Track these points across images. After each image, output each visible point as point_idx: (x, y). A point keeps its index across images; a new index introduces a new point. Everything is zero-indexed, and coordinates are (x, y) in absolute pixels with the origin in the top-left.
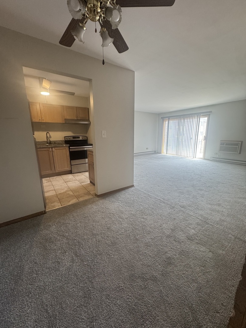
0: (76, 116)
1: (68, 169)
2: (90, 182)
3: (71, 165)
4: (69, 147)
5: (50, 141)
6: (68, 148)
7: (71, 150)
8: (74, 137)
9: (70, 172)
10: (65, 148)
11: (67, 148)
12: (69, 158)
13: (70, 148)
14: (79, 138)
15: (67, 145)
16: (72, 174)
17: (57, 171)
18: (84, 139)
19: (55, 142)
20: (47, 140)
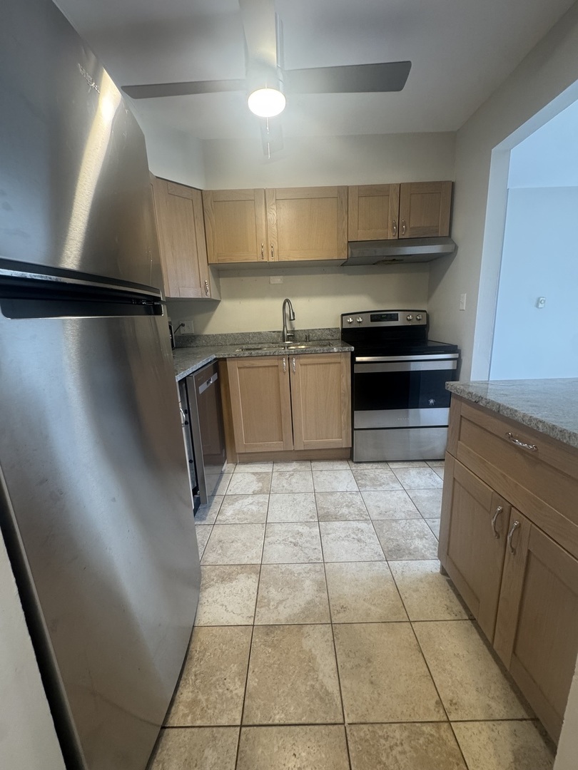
0: (394, 225)
1: (339, 439)
2: (439, 570)
3: (353, 429)
4: (354, 355)
5: (293, 331)
6: (349, 360)
7: (358, 370)
8: (376, 316)
9: (348, 455)
10: (338, 360)
11: (343, 360)
12: (347, 400)
13: (358, 359)
14: (395, 318)
15: (347, 349)
16: (354, 466)
17: (300, 447)
18: (415, 323)
19: (307, 337)
20: (285, 326)
